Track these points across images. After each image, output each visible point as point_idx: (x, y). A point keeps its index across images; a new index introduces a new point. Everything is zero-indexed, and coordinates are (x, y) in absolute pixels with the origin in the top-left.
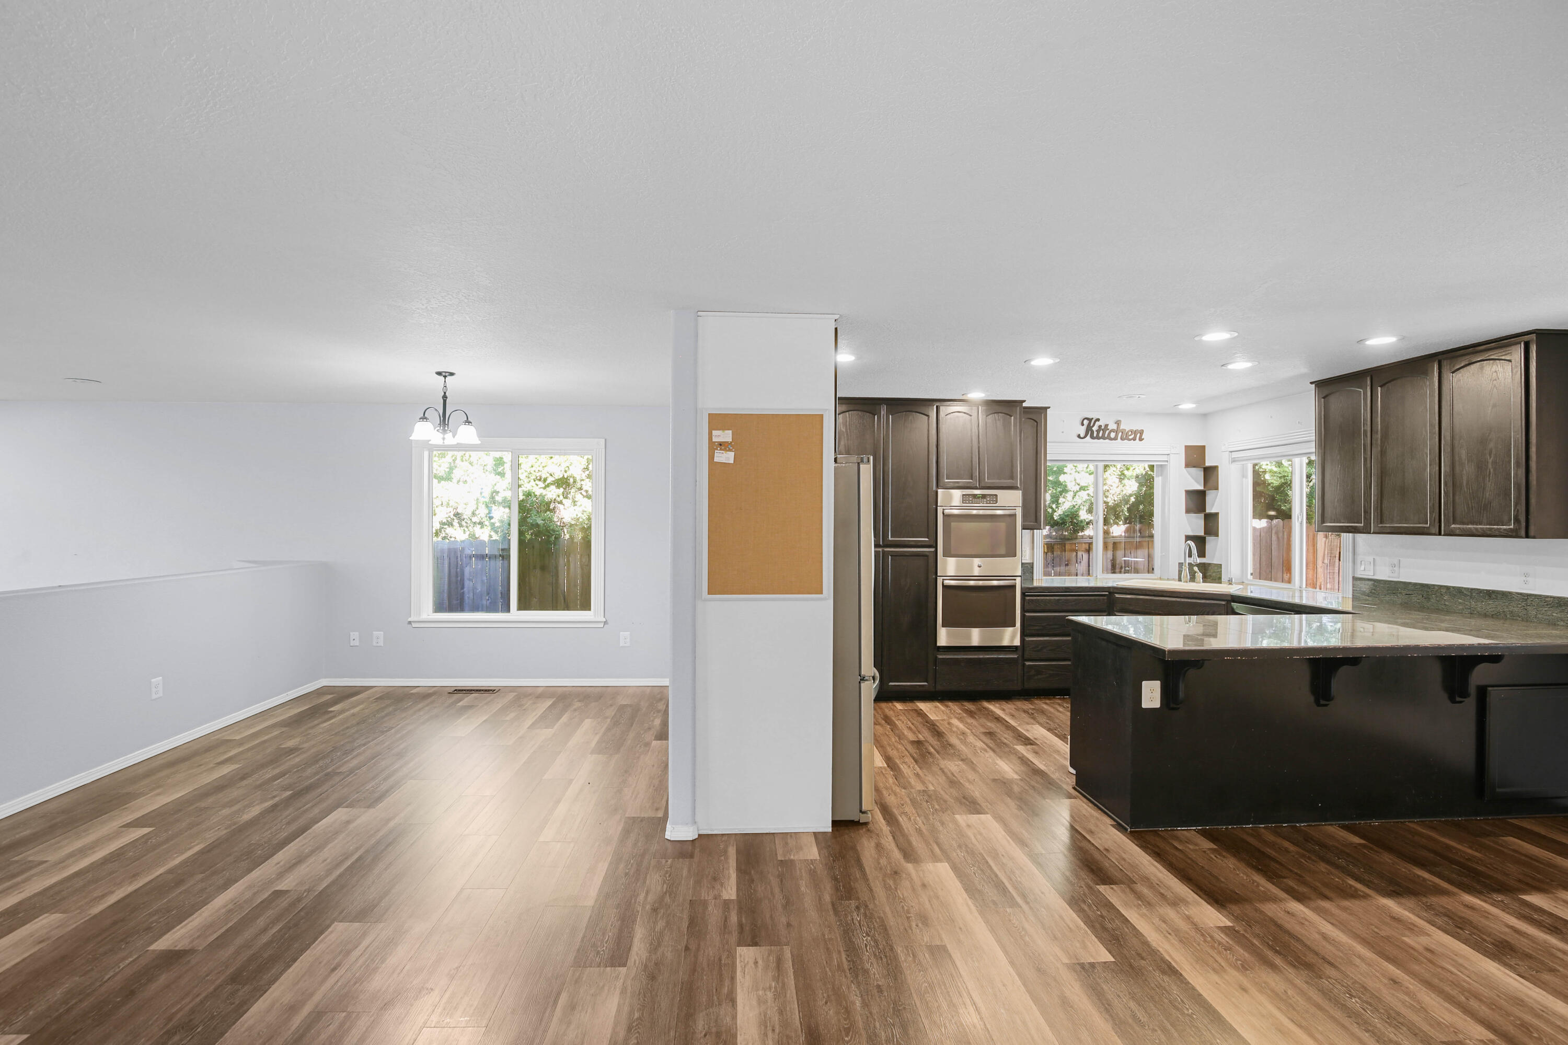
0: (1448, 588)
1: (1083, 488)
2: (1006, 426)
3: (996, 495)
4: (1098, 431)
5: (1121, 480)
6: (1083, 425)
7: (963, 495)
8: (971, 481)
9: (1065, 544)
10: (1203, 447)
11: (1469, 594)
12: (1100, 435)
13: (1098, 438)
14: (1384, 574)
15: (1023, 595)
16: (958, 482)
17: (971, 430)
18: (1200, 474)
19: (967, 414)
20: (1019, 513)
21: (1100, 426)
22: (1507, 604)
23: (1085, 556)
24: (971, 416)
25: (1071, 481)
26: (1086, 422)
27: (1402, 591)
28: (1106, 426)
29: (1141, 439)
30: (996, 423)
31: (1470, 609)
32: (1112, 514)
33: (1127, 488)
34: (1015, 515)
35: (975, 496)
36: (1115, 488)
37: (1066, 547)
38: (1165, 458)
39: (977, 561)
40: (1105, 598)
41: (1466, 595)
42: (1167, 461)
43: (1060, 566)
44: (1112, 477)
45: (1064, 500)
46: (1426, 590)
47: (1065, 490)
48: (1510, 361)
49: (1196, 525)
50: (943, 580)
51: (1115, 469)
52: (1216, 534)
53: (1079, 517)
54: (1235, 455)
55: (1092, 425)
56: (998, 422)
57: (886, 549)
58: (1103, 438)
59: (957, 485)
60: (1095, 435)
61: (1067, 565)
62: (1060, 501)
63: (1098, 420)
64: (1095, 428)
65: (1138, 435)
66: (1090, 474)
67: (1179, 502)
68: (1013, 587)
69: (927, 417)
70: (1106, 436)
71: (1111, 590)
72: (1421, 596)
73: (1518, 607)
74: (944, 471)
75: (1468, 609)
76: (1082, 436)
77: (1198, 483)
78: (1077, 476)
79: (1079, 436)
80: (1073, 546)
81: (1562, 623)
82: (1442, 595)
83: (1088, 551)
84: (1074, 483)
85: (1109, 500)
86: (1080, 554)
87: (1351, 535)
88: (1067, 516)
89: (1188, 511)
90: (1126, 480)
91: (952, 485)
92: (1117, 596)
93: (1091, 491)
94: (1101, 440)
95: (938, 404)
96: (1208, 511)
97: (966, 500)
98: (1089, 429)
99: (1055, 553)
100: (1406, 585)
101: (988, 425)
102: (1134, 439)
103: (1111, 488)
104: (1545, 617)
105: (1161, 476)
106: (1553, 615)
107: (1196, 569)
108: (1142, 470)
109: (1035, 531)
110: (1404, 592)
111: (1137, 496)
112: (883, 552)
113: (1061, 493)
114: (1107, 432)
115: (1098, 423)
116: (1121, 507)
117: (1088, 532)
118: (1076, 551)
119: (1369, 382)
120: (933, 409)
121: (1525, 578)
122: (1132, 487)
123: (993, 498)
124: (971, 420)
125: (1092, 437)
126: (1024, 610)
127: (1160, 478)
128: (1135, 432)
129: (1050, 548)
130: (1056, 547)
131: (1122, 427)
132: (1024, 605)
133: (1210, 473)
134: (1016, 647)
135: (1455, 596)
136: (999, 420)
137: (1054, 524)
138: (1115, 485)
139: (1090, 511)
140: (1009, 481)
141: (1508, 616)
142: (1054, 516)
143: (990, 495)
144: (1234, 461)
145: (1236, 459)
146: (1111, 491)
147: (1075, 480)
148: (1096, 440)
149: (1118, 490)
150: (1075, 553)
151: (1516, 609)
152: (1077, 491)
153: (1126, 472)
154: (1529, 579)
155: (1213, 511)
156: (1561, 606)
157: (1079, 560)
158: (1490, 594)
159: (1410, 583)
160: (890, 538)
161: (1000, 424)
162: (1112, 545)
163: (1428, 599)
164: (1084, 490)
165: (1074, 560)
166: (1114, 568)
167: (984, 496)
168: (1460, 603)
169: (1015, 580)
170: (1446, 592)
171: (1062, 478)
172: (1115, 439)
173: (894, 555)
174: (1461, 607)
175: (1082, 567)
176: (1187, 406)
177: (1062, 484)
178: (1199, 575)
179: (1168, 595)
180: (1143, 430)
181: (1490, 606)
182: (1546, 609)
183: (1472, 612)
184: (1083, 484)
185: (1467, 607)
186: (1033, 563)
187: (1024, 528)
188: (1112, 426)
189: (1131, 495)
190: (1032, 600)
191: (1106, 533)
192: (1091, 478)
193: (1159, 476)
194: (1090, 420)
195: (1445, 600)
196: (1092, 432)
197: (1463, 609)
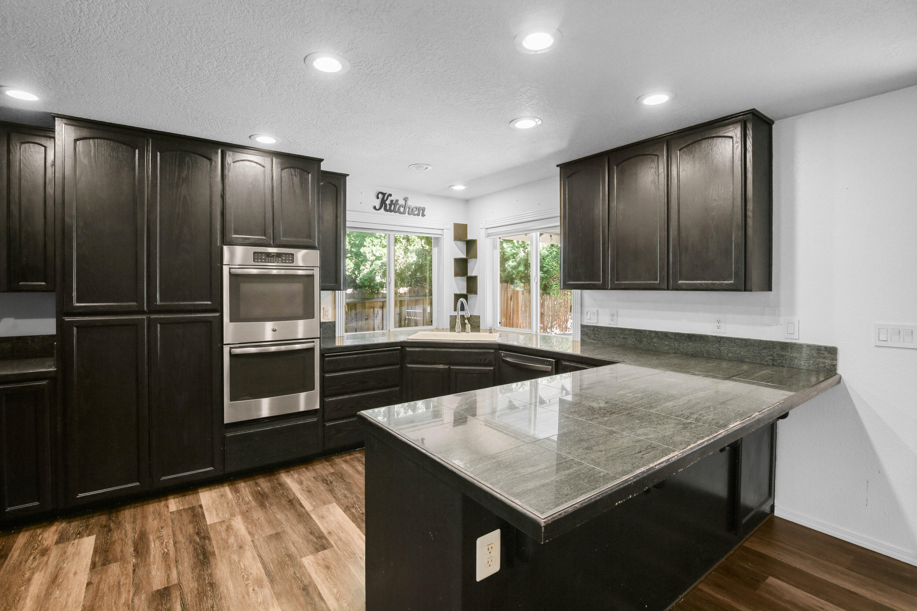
0: (656, 333)
1: (378, 258)
2: (303, 182)
3: (293, 255)
4: (390, 205)
5: (405, 253)
6: (378, 198)
7: (255, 253)
8: (264, 238)
9: (365, 303)
10: (466, 226)
11: (674, 337)
12: (392, 208)
13: (390, 211)
14: (605, 321)
15: (322, 356)
16: (249, 239)
17: (264, 181)
18: (463, 246)
19: (260, 164)
20: (317, 273)
21: (392, 201)
22: (704, 345)
23: (380, 312)
24: (264, 167)
25: (369, 253)
26: (380, 196)
27: (620, 336)
28: (397, 201)
29: (423, 215)
30: (292, 178)
31: (674, 349)
32: (401, 278)
33: (410, 258)
34: (312, 276)
35: (268, 255)
36: (401, 259)
37: (366, 305)
38: (440, 232)
39: (269, 326)
40: (398, 352)
41: (671, 338)
42: (442, 235)
43: (361, 321)
44: (399, 250)
45: (364, 268)
46: (638, 334)
47: (365, 260)
48: (731, 137)
49: (461, 286)
50: (230, 348)
51: (401, 245)
52: (476, 293)
53: (375, 281)
54: (489, 231)
55: (385, 199)
56: (294, 177)
57: (153, 316)
58: (394, 211)
59: (248, 241)
60: (388, 208)
61: (367, 319)
62: (361, 269)
63: (390, 195)
64: (388, 202)
65: (421, 212)
66: (383, 247)
67: (449, 267)
68: (312, 349)
69: (208, 162)
70: (397, 210)
71: (403, 345)
72: (635, 339)
73: (712, 347)
74: (231, 224)
75: (673, 349)
76: (377, 207)
77: (462, 252)
78: (374, 249)
79: (375, 208)
80: (372, 305)
81: (748, 360)
82: (651, 338)
83: (382, 307)
84: (371, 254)
85: (397, 268)
86: (376, 310)
87: (579, 291)
88: (366, 280)
89: (456, 275)
90: (409, 253)
91: (241, 241)
92: (408, 349)
93: (385, 260)
94: (393, 213)
95: (224, 148)
96: (469, 275)
97: (258, 259)
98: (383, 202)
99: (358, 310)
100: (623, 330)
101: (283, 179)
102: (418, 215)
103: (399, 258)
104: (735, 355)
105: (437, 247)
106: (741, 354)
107: (466, 321)
108: (420, 246)
109: (337, 292)
110: (621, 336)
111: (416, 264)
112: (149, 320)
113: (362, 262)
114: (398, 206)
115: (390, 198)
116: (405, 273)
117: (384, 291)
118: (374, 308)
119: (607, 163)
120: (217, 153)
121: (718, 324)
122: (413, 258)
123: (289, 257)
124: (264, 171)
125: (386, 210)
126: (323, 371)
127: (436, 248)
128: (418, 209)
129: (351, 306)
130: (358, 305)
131: (409, 203)
132: (323, 366)
133: (471, 245)
134: (316, 410)
135: (662, 339)
136: (295, 175)
137: (356, 287)
138: (401, 256)
139: (384, 275)
140: (307, 240)
141: (705, 355)
142: (357, 281)
143: (286, 254)
144: (488, 235)
145: (491, 234)
146: (399, 261)
147: (372, 251)
148: (389, 213)
149: (403, 261)
150: (372, 310)
151: (711, 349)
152: (374, 261)
153: (409, 247)
154: (720, 324)
155: (473, 274)
156: (747, 346)
157: (375, 315)
158: (691, 337)
159: (626, 329)
160: (158, 303)
161: (296, 180)
162: (400, 303)
163: (641, 341)
164: (379, 260)
165: (372, 314)
166: (402, 322)
167: (279, 255)
168: (666, 345)
169: (313, 342)
170: (655, 336)
171: (362, 250)
172: (404, 213)
173: (163, 323)
174: (667, 348)
175: (378, 321)
176: (459, 188)
177: (362, 255)
178: (468, 326)
179: (449, 346)
180: (425, 208)
181: (691, 346)
182: (735, 349)
183: (676, 352)
184: (378, 254)
185: (671, 348)
186: (335, 322)
187: (323, 289)
188: (401, 202)
189: (412, 265)
190: (331, 361)
191: (396, 293)
192: (385, 250)
193: (435, 247)
194: (384, 194)
195: (654, 342)
196: (386, 205)
197: (669, 349)
